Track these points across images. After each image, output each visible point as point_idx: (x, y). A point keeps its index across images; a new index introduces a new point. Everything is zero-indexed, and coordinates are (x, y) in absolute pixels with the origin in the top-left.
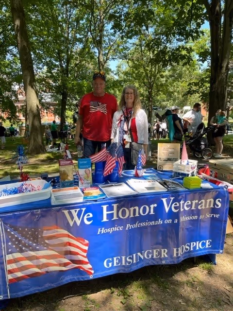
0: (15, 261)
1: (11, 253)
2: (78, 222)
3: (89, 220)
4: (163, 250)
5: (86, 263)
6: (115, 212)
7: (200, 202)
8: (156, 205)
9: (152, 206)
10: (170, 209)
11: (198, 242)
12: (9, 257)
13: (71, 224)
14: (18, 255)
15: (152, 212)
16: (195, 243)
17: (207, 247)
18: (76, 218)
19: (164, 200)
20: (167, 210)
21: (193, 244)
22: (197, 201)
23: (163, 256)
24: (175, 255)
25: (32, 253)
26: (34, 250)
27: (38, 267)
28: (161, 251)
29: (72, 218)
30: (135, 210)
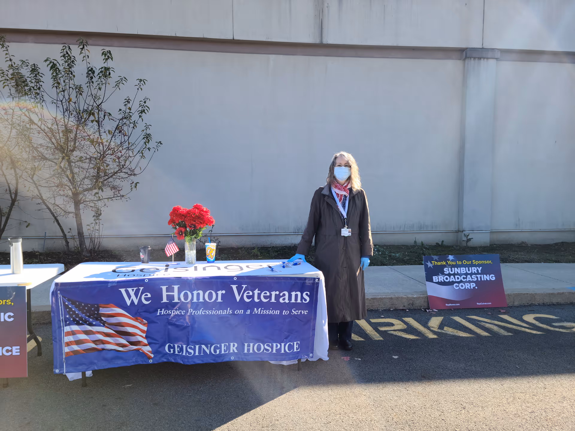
0: (73, 333)
1: (69, 325)
2: (136, 302)
3: (146, 299)
4: (232, 344)
5: (146, 345)
6: (176, 294)
7: (281, 294)
8: (224, 292)
9: (220, 293)
10: (242, 297)
11: (283, 344)
12: (67, 329)
13: (128, 303)
14: (75, 328)
15: (219, 300)
16: (279, 345)
17: (295, 350)
18: (133, 297)
19: (234, 287)
20: (238, 298)
21: (277, 346)
22: (277, 293)
23: (231, 351)
24: (246, 351)
25: (89, 328)
26: (91, 324)
27: (95, 342)
28: (229, 345)
29: (129, 296)
30: (198, 295)
